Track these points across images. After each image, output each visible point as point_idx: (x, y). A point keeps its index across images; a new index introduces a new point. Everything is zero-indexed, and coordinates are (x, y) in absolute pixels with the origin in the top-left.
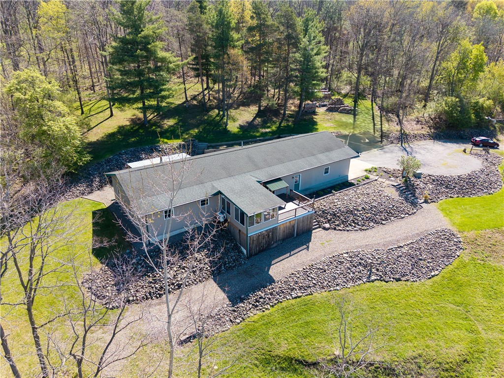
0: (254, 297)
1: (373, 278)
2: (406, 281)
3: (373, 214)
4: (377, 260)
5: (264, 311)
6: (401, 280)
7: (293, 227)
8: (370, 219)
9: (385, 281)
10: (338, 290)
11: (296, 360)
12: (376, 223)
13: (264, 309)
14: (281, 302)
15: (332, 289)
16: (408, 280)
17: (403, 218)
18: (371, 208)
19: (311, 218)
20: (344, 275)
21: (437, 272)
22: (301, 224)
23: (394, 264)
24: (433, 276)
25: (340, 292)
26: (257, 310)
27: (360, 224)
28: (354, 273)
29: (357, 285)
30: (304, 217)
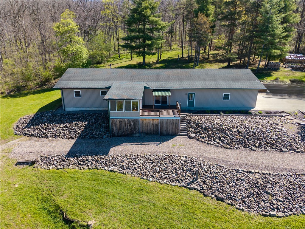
0: (84, 158)
1: (194, 186)
2: (229, 204)
3: (247, 138)
4: (211, 173)
5: (80, 169)
6: (224, 202)
7: (157, 125)
8: (239, 142)
9: (204, 194)
10: (149, 180)
11: (61, 211)
12: (245, 147)
13: (81, 168)
14: (98, 169)
15: (145, 177)
16: (232, 205)
17: (283, 151)
18: (248, 133)
19: (176, 124)
20: (166, 172)
21: (280, 214)
22: (165, 126)
23: (228, 184)
24: (271, 216)
25: (150, 184)
26: (78, 167)
27: (225, 142)
28: (177, 174)
29: (171, 185)
30: (168, 119)
